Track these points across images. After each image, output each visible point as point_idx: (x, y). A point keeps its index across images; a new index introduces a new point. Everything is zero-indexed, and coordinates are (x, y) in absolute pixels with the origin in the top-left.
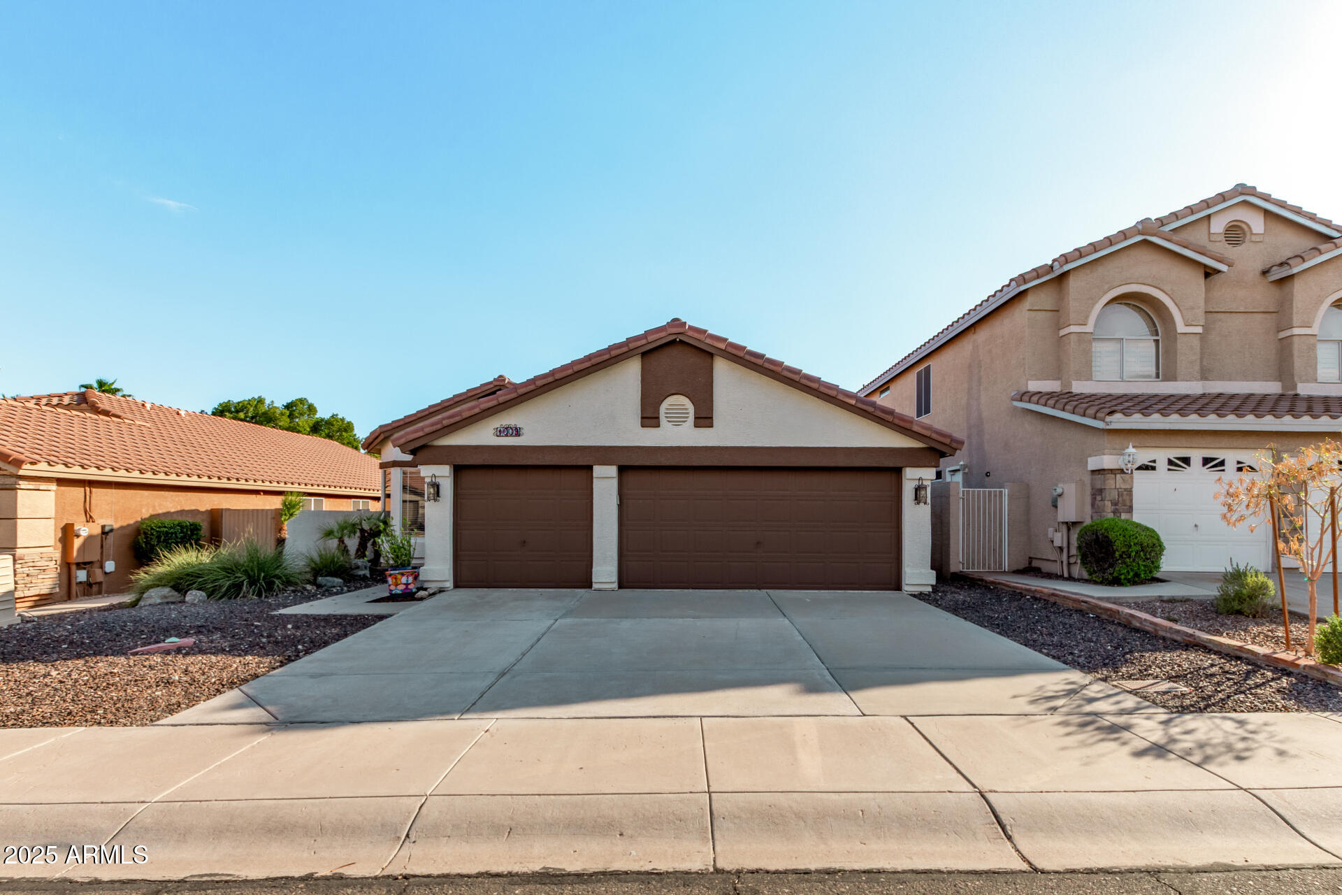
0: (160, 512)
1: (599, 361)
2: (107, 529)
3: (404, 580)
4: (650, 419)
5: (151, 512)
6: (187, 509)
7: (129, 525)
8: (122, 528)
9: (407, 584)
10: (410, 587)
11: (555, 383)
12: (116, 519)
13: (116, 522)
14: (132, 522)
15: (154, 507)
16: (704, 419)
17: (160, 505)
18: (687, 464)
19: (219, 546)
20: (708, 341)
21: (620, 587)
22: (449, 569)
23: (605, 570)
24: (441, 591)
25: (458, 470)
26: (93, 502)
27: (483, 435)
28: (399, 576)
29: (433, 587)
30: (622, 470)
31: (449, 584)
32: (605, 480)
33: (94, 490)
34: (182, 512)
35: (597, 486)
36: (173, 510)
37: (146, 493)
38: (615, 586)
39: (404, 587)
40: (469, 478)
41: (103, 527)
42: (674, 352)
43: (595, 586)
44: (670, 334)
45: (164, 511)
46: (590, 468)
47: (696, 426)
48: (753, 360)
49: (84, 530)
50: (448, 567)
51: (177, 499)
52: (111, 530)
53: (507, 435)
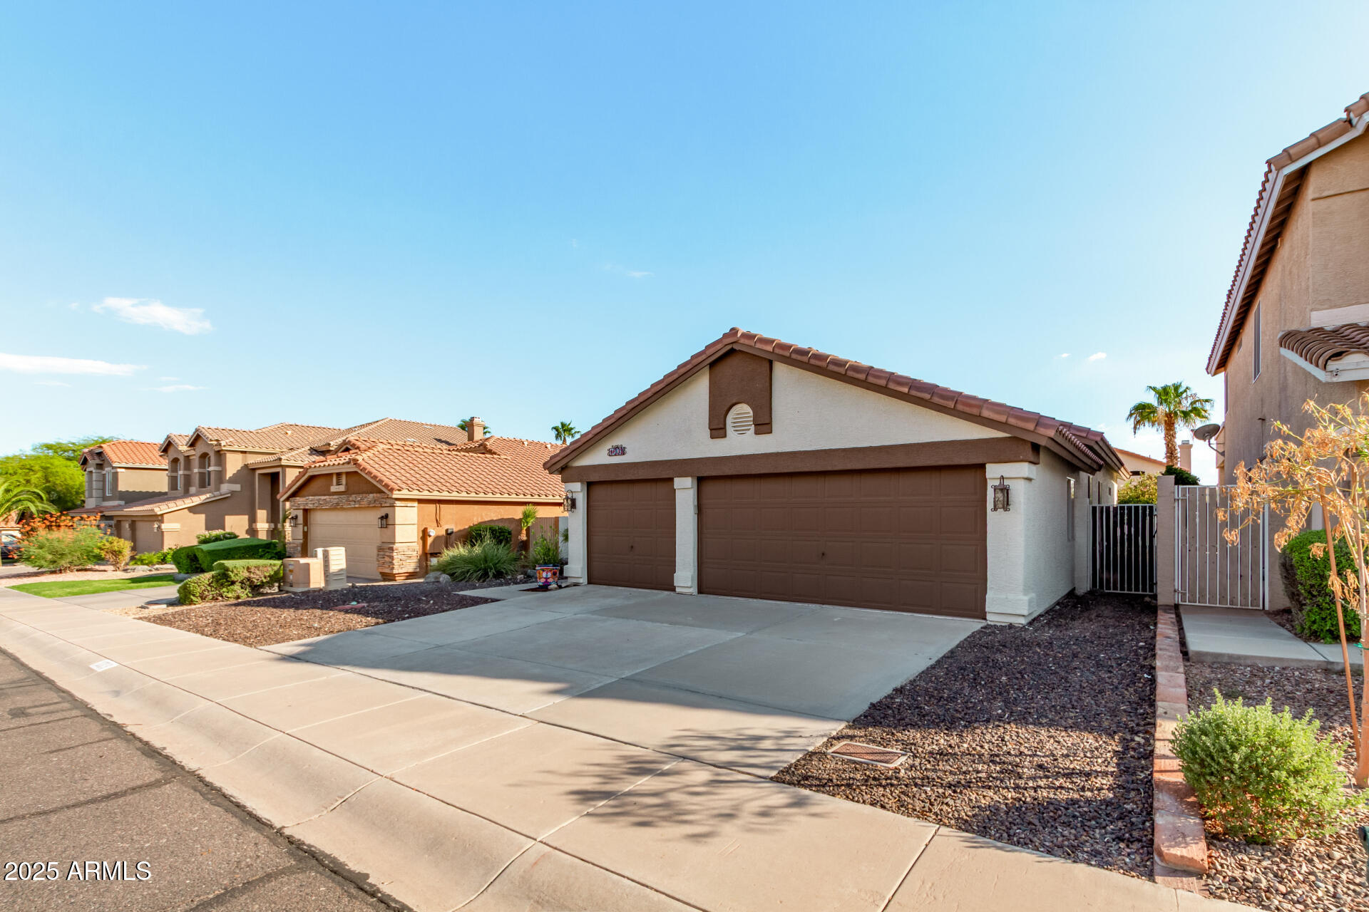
0: (486, 520)
1: (671, 381)
2: (449, 531)
3: (544, 575)
4: (718, 430)
5: (480, 520)
6: (505, 517)
7: (465, 529)
8: (460, 531)
9: (547, 579)
10: (548, 580)
11: (641, 405)
12: (456, 524)
13: (456, 527)
14: (467, 527)
15: (482, 516)
16: (763, 425)
17: (486, 515)
18: (746, 473)
19: (475, 545)
20: (758, 346)
21: (700, 592)
22: (583, 568)
23: (685, 576)
24: (576, 585)
25: (590, 485)
26: (442, 513)
27: (599, 457)
28: (541, 572)
29: (570, 581)
30: (701, 481)
31: (584, 580)
32: (685, 490)
33: (442, 506)
34: (502, 520)
35: (680, 496)
36: (495, 519)
37: (476, 507)
38: (694, 590)
39: (544, 580)
40: (599, 492)
41: (447, 530)
42: (734, 362)
43: (678, 590)
44: (726, 345)
45: (489, 519)
46: (671, 480)
47: (757, 433)
48: (799, 358)
49: (433, 533)
50: (581, 565)
51: (498, 511)
52: (452, 533)
53: (616, 455)
